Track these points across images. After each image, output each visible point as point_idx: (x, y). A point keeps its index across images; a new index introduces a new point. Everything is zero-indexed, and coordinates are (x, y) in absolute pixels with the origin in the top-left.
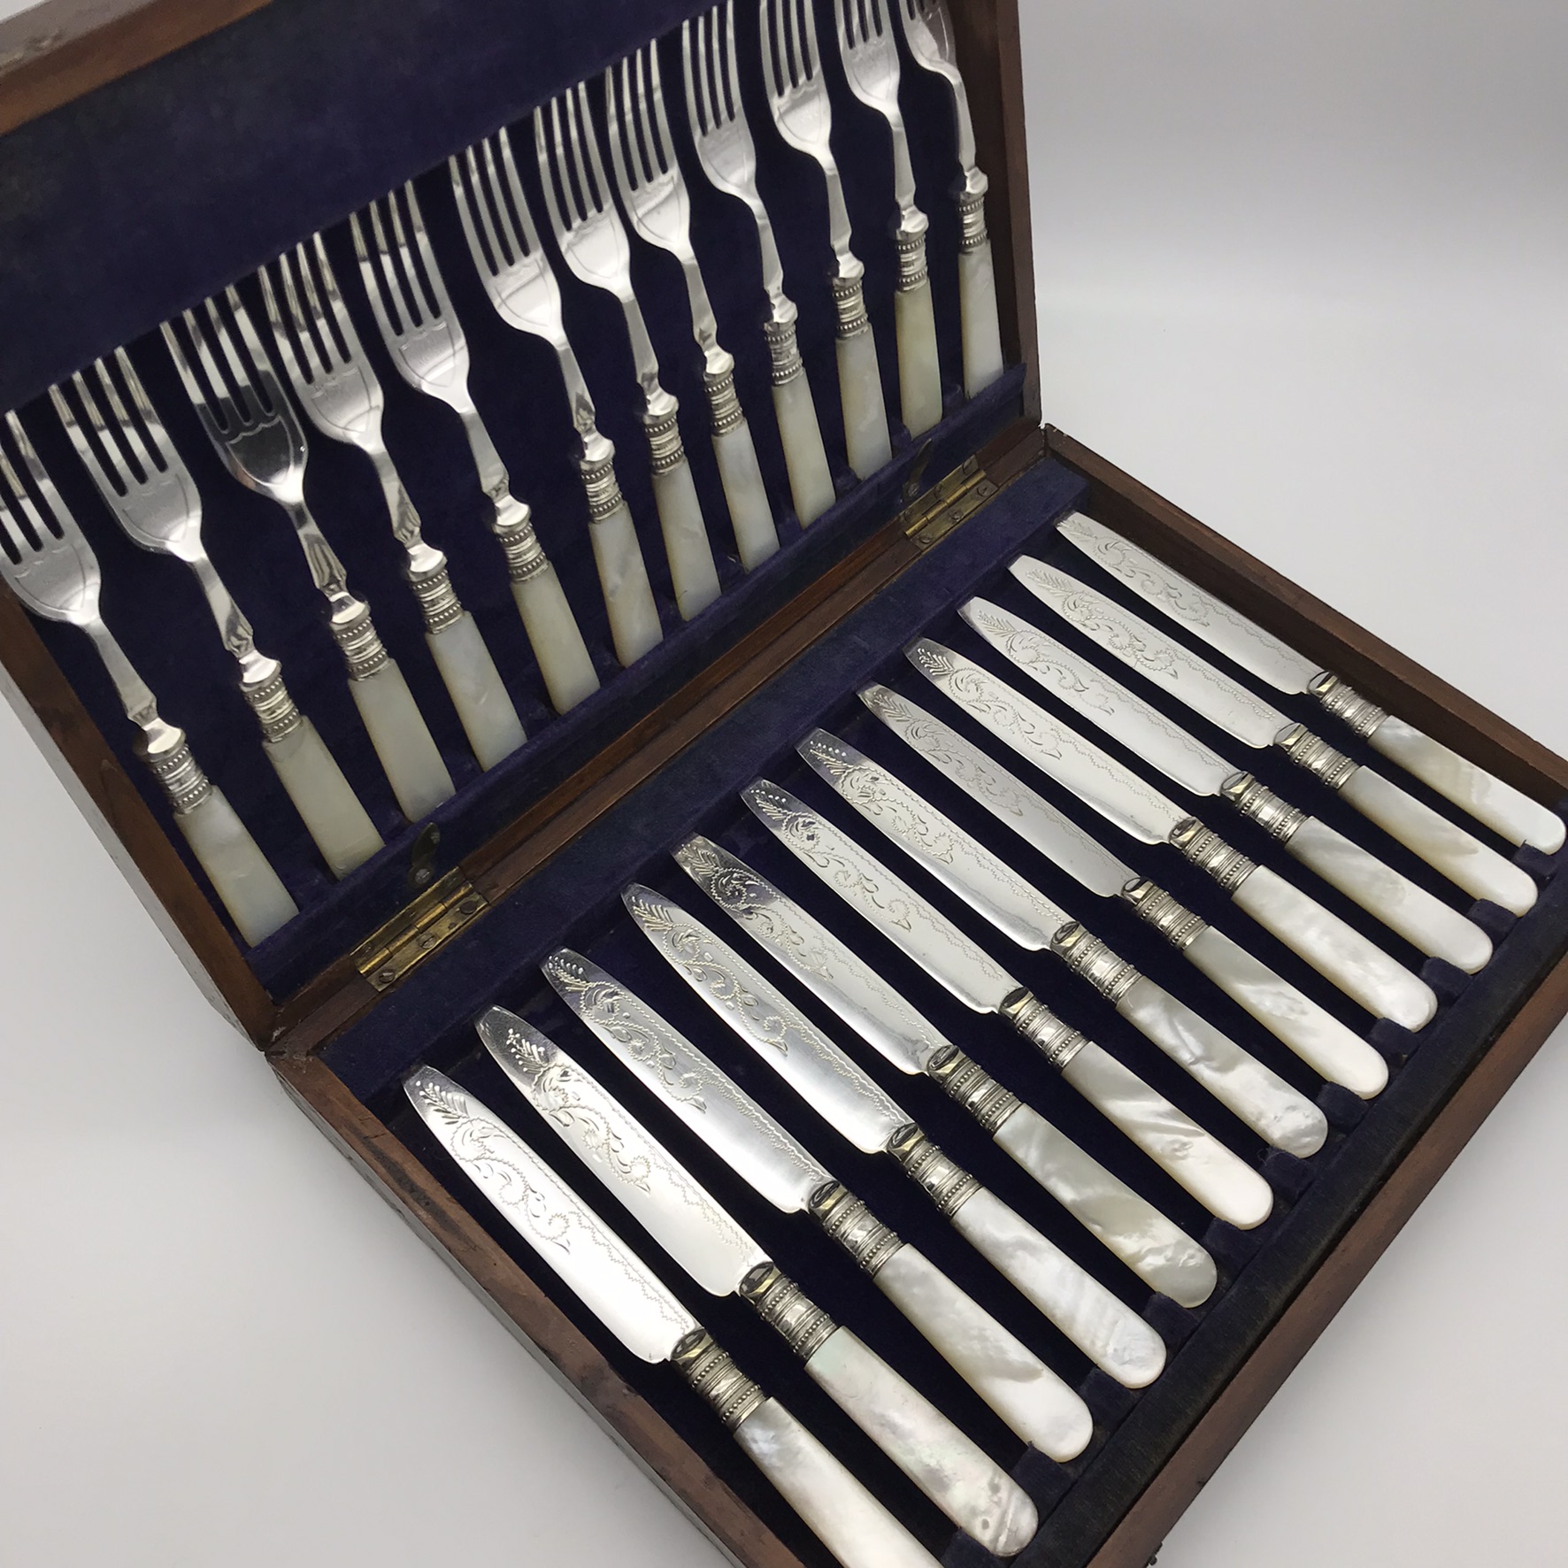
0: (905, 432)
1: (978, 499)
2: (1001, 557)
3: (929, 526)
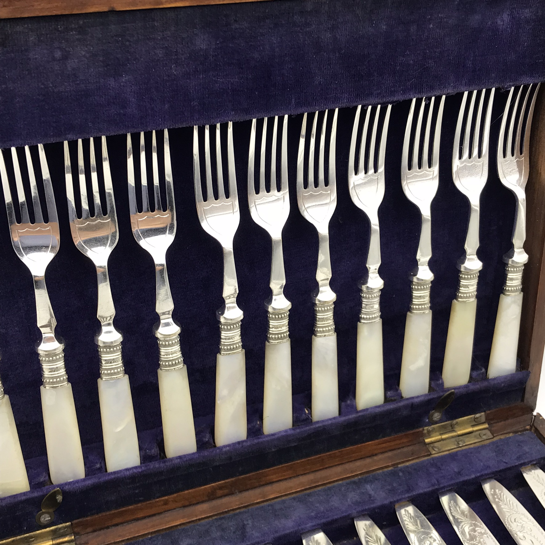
0: (440, 381)
1: (478, 438)
2: (478, 475)
3: (442, 442)
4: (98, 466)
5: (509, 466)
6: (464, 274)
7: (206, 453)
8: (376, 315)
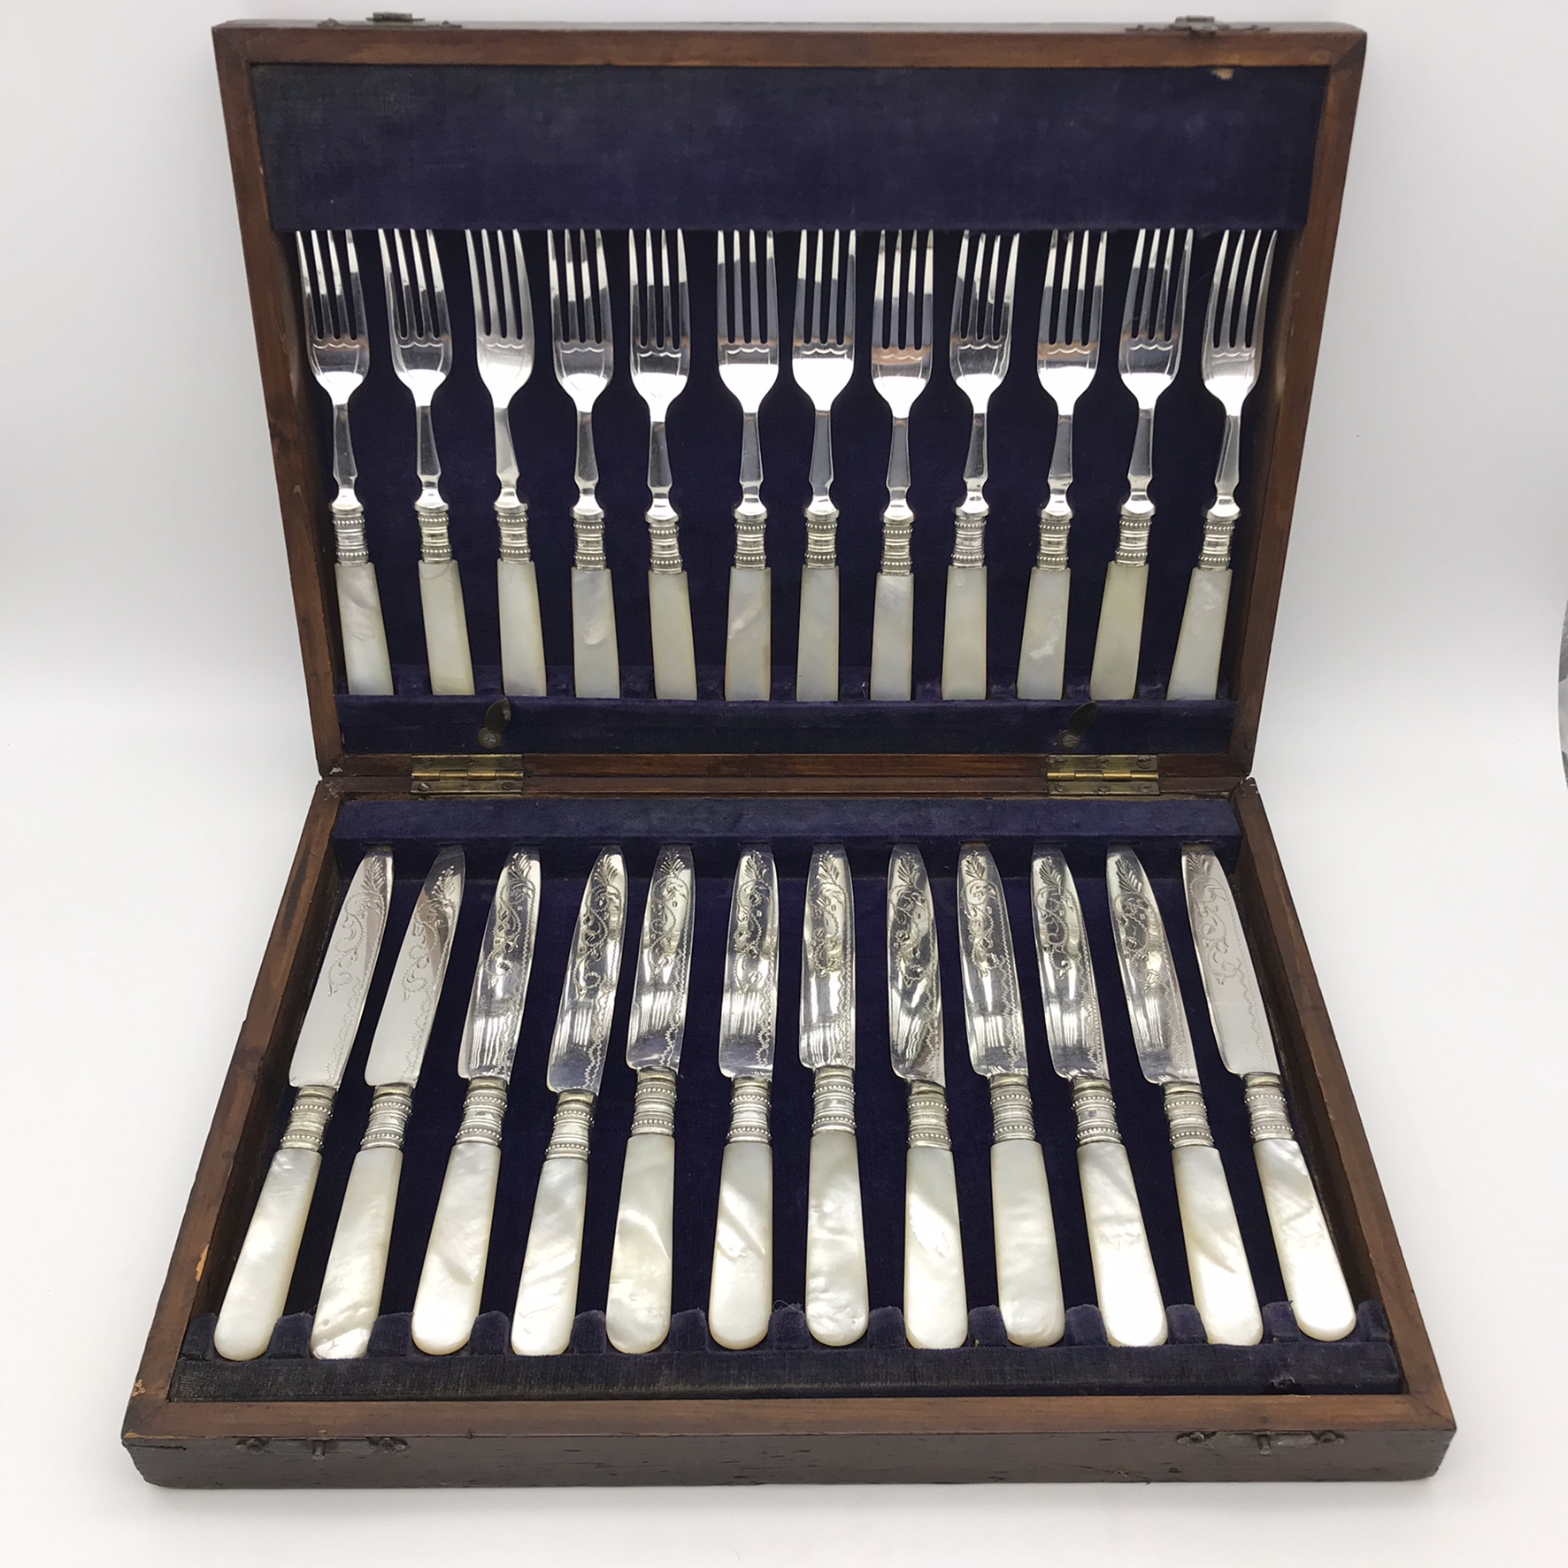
1: (1133, 790)
3: (1073, 782)
4: (564, 686)
5: (1160, 834)
6: (1126, 521)
7: (705, 703)
8: (977, 557)
